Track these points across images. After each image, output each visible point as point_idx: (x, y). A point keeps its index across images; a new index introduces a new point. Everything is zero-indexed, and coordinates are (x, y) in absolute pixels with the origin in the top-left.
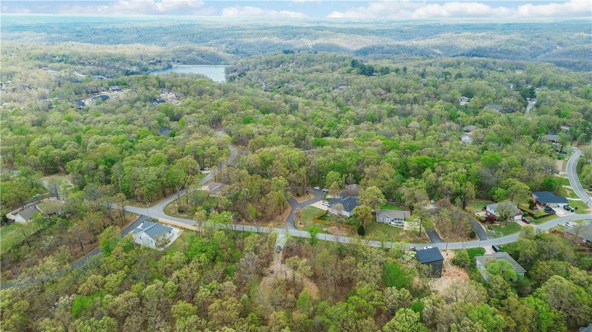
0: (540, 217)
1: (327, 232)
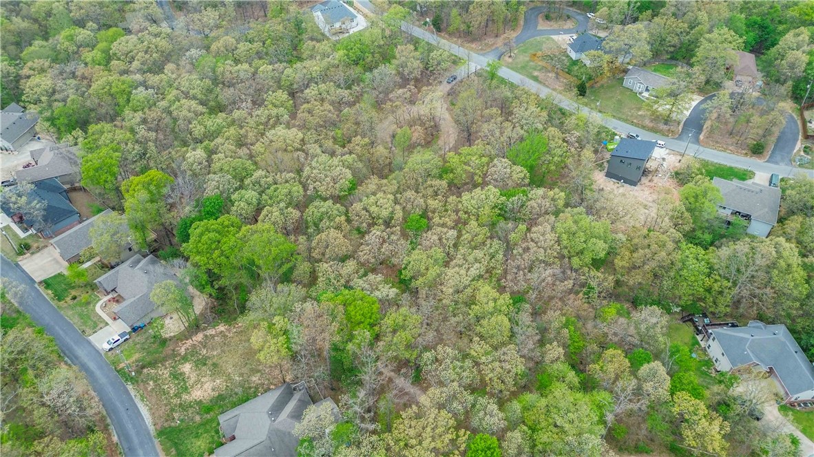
1: (536, 79)
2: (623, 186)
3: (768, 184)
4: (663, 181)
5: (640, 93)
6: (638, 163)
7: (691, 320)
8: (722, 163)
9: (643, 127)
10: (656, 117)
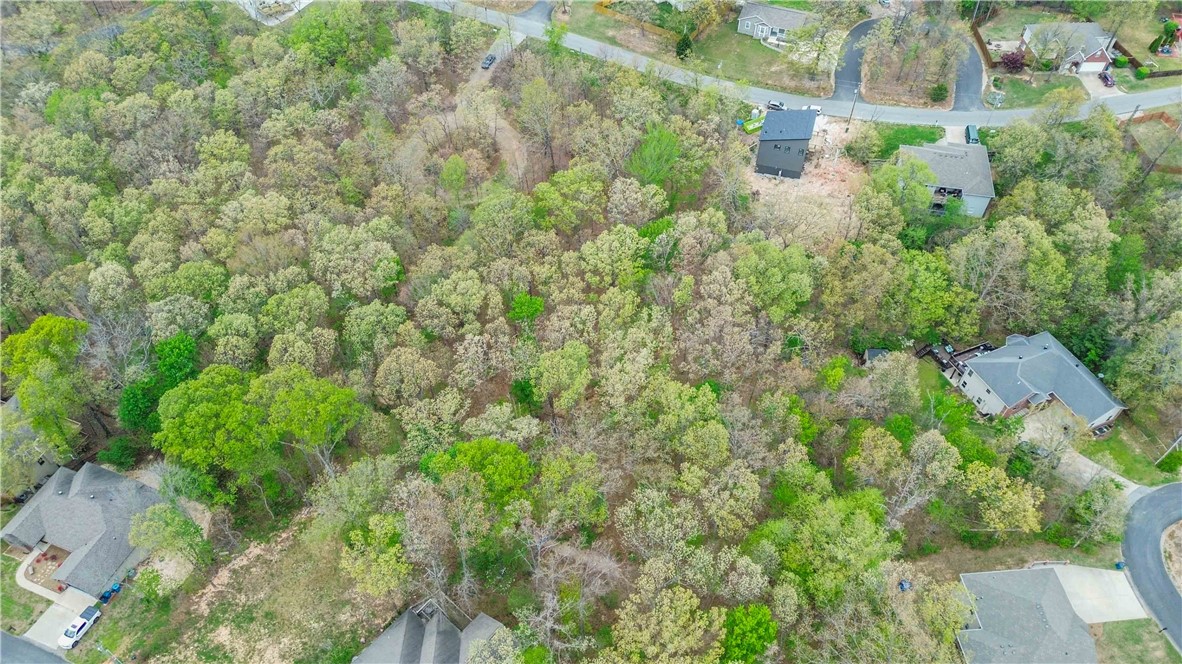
0: (1153, 75)
1: (613, 41)
2: (782, 181)
3: (964, 141)
4: (834, 163)
5: (765, 39)
6: (800, 145)
7: (931, 353)
8: (900, 122)
9: (784, 89)
10: (796, 71)
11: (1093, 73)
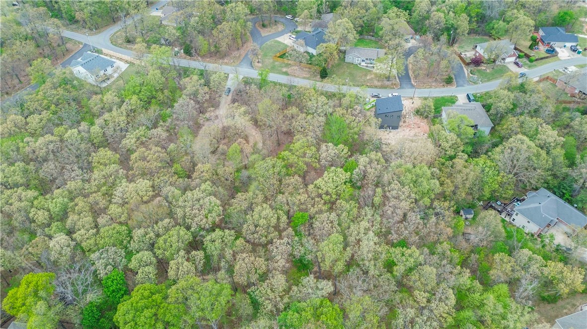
0: (537, 60)
3: (468, 101)
5: (360, 64)
9: (376, 87)
11: (511, 62)
